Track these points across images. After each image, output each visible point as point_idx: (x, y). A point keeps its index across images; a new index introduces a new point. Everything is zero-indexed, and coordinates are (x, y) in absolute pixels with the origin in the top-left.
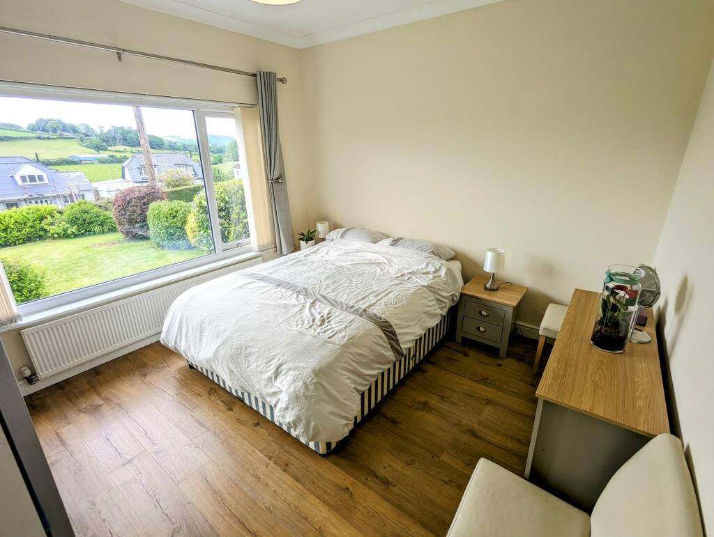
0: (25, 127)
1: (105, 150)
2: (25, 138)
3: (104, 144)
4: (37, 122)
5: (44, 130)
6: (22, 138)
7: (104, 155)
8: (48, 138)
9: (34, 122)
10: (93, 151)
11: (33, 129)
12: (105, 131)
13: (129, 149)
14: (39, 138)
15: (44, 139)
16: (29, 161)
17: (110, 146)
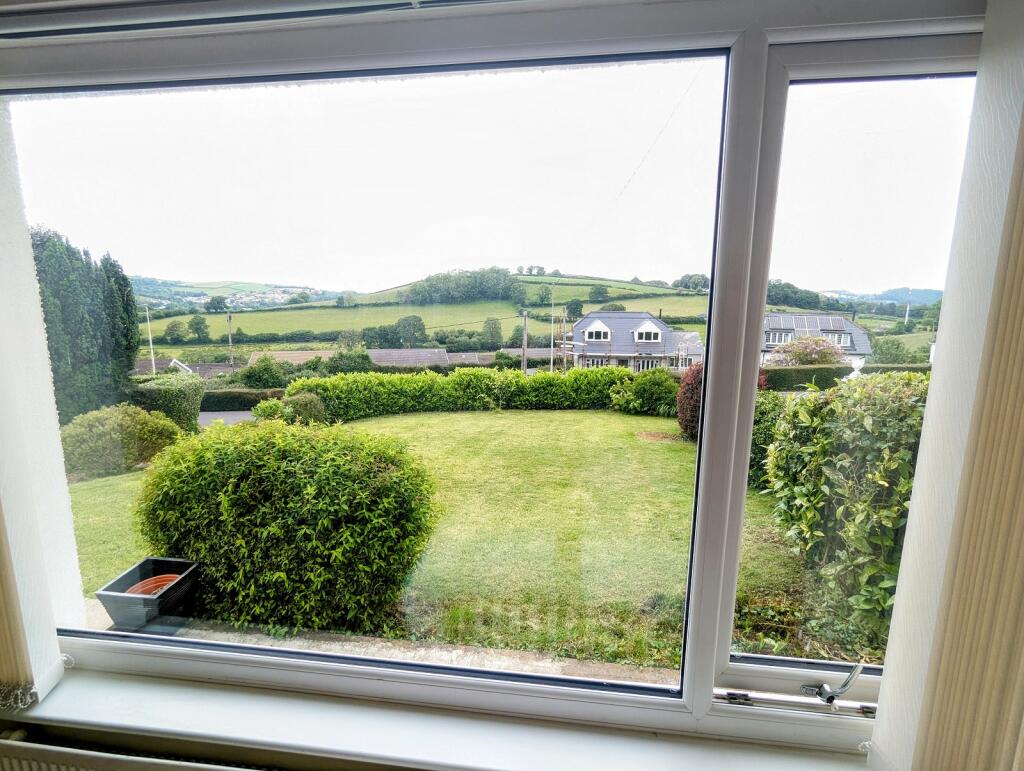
0: (670, 284)
2: (668, 295)
4: (683, 278)
5: (687, 286)
6: (665, 295)
8: (687, 295)
9: (679, 278)
11: (676, 285)
14: (678, 295)
15: (683, 295)
16: (652, 318)
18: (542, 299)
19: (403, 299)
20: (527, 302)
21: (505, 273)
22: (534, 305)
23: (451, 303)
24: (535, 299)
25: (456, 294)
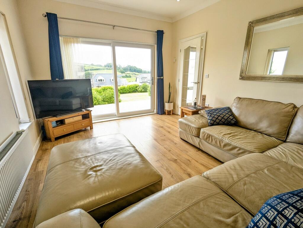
1: (124, 73)
2: (103, 69)
3: (124, 71)
5: (108, 66)
7: (124, 75)
10: (121, 73)
12: (125, 67)
13: (131, 73)
15: (108, 69)
17: (126, 72)
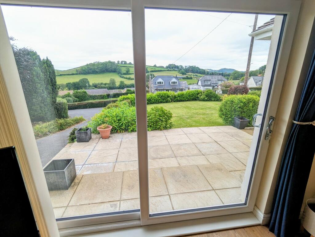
0: (165, 67)
3: (185, 72)
4: (169, 65)
5: (170, 68)
6: (164, 71)
7: (185, 76)
10: (181, 75)
11: (167, 67)
12: (187, 68)
13: (193, 74)
15: (169, 71)
16: (174, 77)
18: (127, 72)
19: (78, 72)
20: (122, 73)
21: (114, 63)
22: (125, 74)
23: (96, 74)
24: (125, 72)
25: (97, 70)
